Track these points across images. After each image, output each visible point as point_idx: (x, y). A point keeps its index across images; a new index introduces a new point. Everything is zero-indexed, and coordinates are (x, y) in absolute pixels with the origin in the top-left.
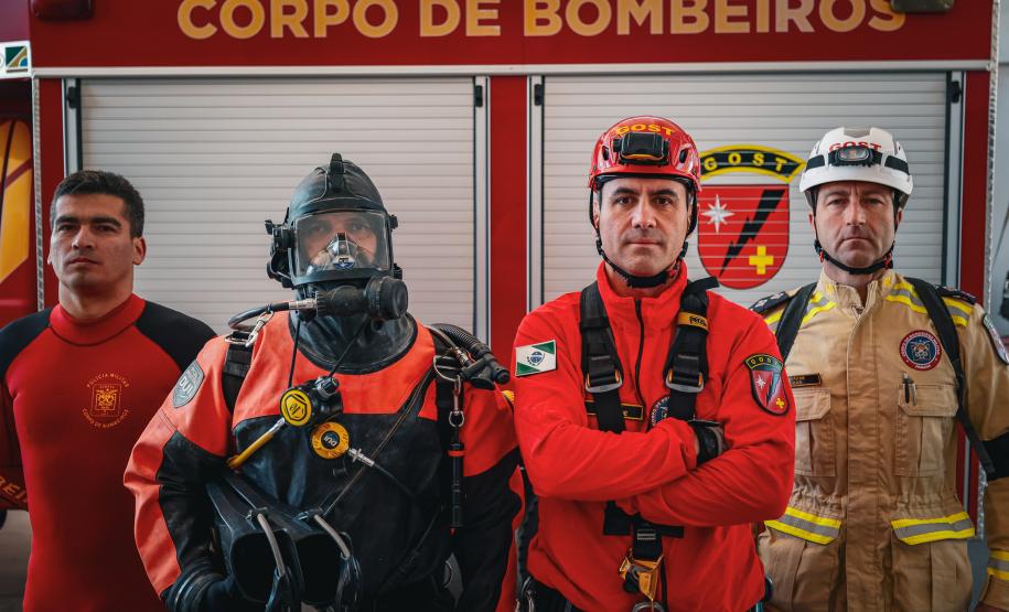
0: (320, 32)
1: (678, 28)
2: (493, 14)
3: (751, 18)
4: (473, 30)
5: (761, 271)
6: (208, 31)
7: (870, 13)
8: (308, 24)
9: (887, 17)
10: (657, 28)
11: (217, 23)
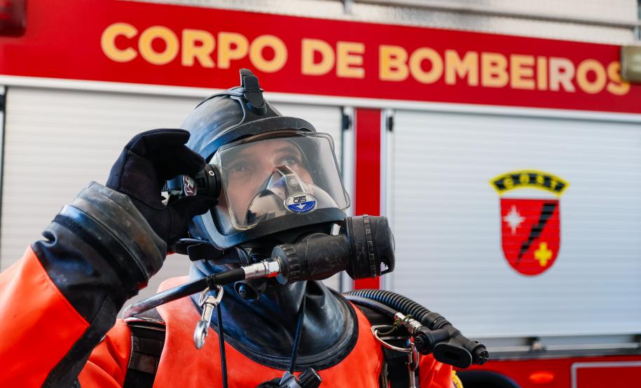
0: (224, 63)
1: (488, 82)
2: (359, 60)
3: (535, 77)
4: (343, 72)
5: (543, 262)
6: (128, 55)
7: (608, 81)
8: (214, 56)
9: (617, 84)
10: (473, 81)
11: (136, 48)
